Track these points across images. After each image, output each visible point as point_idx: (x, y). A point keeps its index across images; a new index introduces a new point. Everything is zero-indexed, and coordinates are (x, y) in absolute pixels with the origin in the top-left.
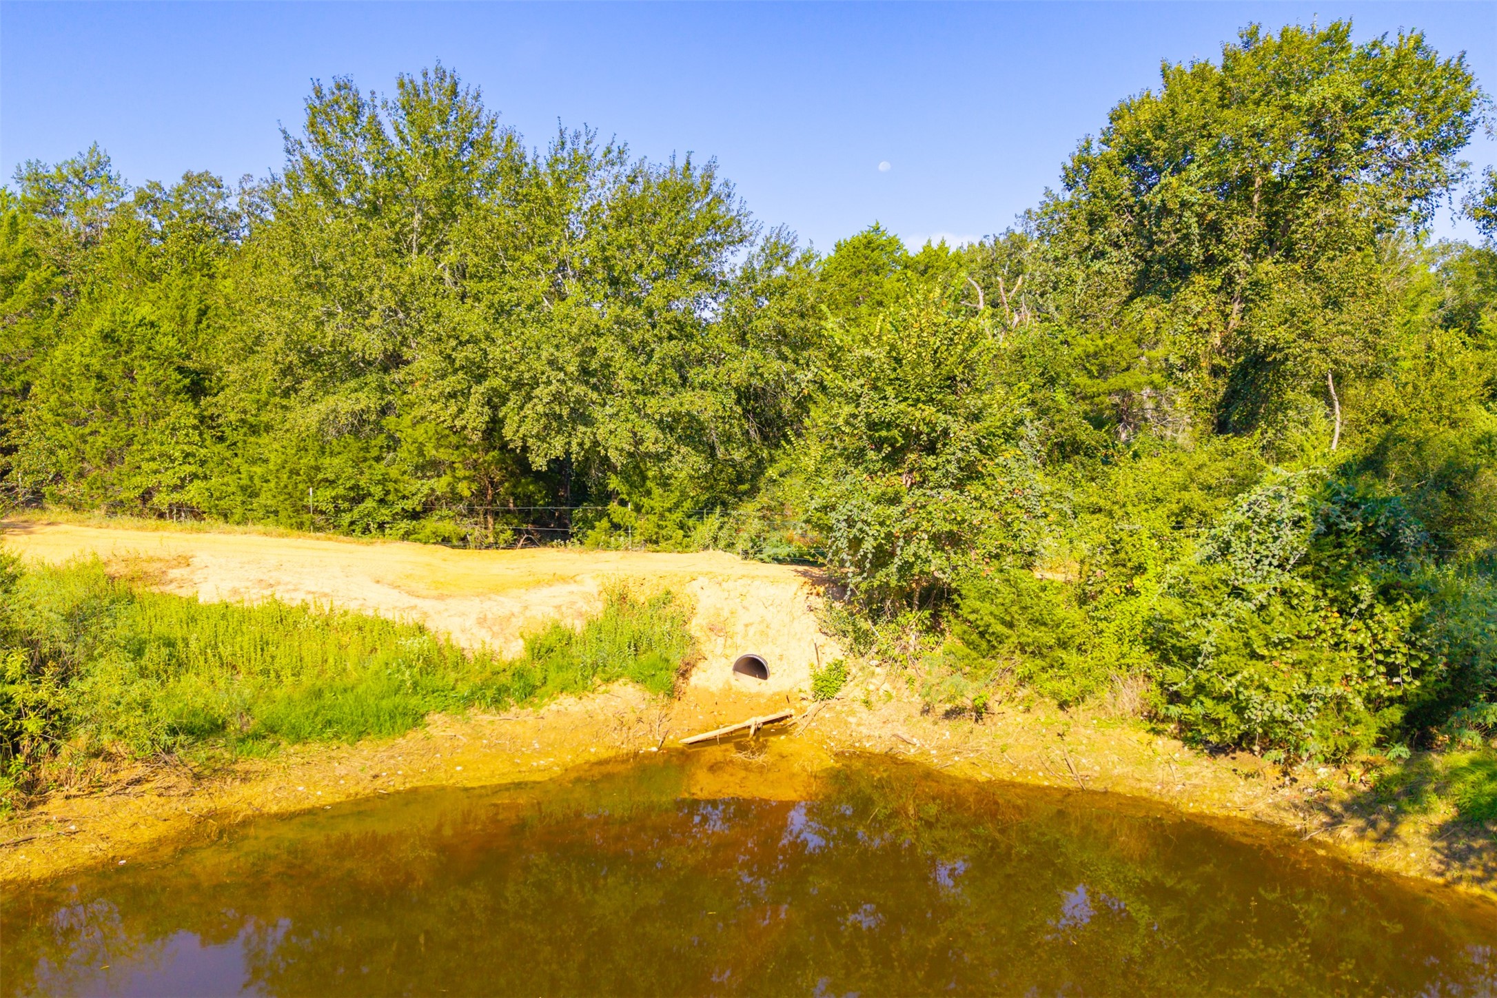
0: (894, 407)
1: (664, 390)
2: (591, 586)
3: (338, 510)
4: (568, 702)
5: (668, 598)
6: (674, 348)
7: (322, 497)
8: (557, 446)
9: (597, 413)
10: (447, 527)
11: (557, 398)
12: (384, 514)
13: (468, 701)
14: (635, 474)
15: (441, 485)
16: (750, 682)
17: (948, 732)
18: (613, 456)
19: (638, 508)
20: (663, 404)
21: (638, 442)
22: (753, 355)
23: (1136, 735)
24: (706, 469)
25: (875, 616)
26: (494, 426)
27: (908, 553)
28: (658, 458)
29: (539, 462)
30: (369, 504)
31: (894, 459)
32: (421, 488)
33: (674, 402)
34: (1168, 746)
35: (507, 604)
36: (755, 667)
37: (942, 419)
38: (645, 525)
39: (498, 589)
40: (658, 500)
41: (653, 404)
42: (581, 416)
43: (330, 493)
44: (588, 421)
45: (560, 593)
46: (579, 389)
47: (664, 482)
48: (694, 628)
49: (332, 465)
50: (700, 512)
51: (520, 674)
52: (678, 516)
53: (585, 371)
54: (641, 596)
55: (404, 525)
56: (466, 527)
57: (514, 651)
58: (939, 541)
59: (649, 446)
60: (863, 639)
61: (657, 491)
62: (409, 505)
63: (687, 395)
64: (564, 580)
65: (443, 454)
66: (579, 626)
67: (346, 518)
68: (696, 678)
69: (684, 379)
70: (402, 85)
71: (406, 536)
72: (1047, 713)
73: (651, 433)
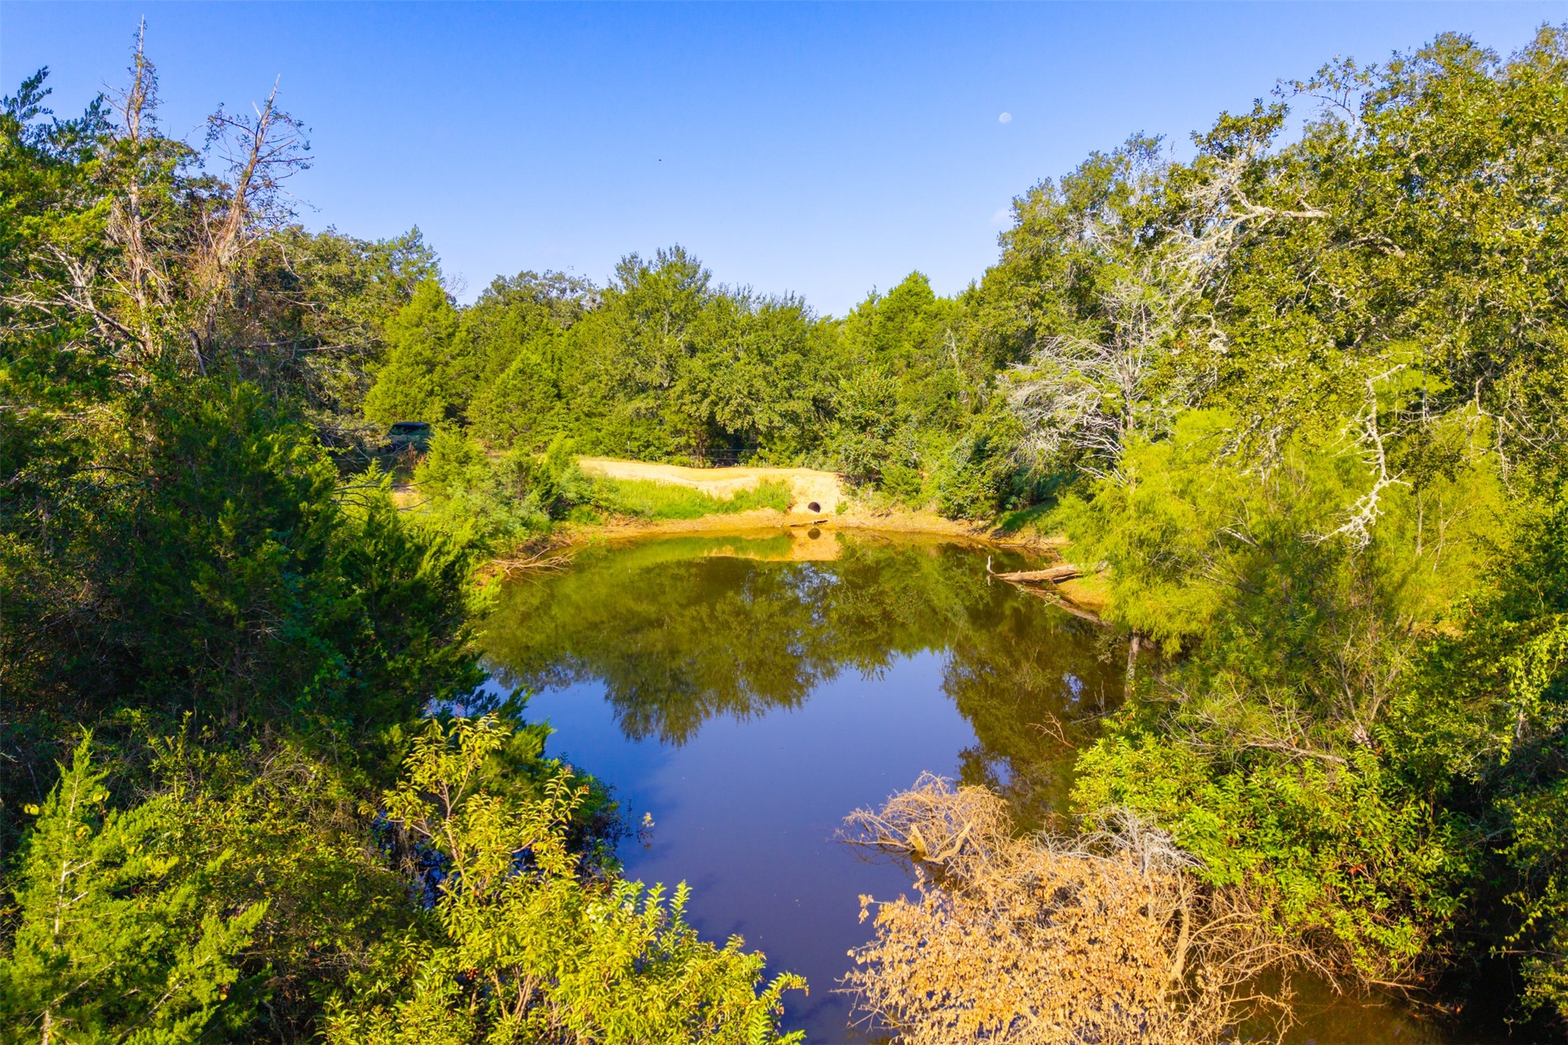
0: (861, 411)
1: (783, 401)
2: (754, 478)
3: (640, 451)
4: (749, 512)
5: (783, 482)
6: (786, 383)
7: (633, 445)
8: (738, 424)
9: (755, 410)
10: (685, 459)
11: (740, 405)
12: (659, 453)
13: (717, 511)
14: (769, 436)
15: (683, 440)
16: (813, 513)
17: (877, 520)
18: (761, 427)
19: (770, 450)
20: (781, 407)
21: (771, 422)
22: (819, 385)
23: (934, 518)
24: (799, 433)
25: (858, 484)
26: (712, 416)
27: (865, 461)
28: (780, 429)
29: (730, 430)
30: (652, 448)
31: (863, 429)
32: (674, 442)
33: (786, 406)
34: (943, 520)
35: (722, 484)
36: (816, 507)
37: (877, 416)
38: (773, 457)
39: (719, 479)
40: (779, 446)
41: (777, 407)
42: (748, 412)
43: (637, 444)
44: (751, 414)
45: (743, 480)
46: (748, 401)
47: (782, 438)
48: (793, 493)
49: (639, 431)
50: (797, 452)
51: (732, 503)
52: (787, 453)
53: (750, 393)
54: (774, 482)
55: (665, 458)
56: (691, 459)
57: (729, 497)
58: (874, 456)
59: (776, 424)
60: (854, 494)
61: (778, 443)
62: (669, 449)
63: (792, 403)
64: (743, 476)
65: (685, 427)
66: (751, 491)
67: (642, 455)
68: (794, 509)
69: (790, 396)
70: (659, 254)
71: (669, 462)
72: (909, 512)
73: (776, 418)
